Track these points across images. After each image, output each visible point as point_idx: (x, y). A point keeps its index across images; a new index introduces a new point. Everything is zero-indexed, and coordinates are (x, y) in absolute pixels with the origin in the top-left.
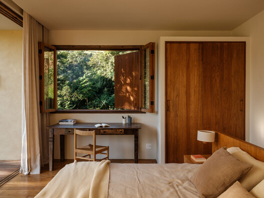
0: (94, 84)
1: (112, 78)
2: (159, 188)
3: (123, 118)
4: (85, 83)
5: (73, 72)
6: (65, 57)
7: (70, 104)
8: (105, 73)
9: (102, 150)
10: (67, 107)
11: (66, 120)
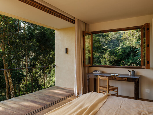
0: (124, 50)
1: (136, 46)
2: (130, 113)
3: (129, 71)
4: (119, 50)
5: (113, 44)
6: (108, 36)
7: (109, 62)
8: (131, 43)
9: (113, 89)
10: (107, 64)
11: (96, 71)
